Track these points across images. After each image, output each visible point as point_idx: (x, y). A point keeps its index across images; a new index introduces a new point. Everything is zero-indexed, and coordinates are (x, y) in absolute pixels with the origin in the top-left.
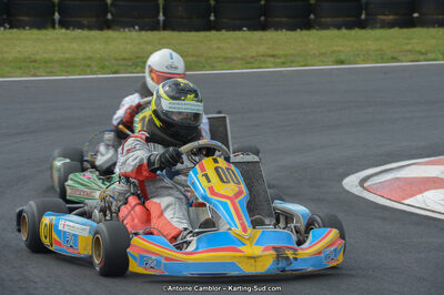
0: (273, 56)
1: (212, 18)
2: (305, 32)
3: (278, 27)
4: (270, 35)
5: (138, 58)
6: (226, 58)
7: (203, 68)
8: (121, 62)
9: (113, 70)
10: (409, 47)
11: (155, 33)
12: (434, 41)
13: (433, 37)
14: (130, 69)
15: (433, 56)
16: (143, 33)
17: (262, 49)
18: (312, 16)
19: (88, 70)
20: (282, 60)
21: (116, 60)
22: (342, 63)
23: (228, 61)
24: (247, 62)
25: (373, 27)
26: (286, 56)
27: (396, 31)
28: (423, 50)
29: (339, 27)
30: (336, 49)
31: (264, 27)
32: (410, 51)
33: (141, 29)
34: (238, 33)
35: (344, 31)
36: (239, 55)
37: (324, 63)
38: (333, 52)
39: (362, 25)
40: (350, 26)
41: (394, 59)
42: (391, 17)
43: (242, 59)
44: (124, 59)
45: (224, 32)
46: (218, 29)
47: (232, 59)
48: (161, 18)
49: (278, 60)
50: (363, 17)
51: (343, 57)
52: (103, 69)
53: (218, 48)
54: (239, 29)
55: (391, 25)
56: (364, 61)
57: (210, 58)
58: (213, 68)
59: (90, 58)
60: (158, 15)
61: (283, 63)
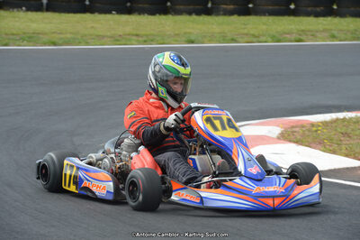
0: (137, 35)
1: (87, 3)
2: (163, 17)
3: (141, 12)
5: (24, 33)
6: (98, 36)
7: (79, 43)
8: (11, 37)
9: (4, 43)
10: (246, 31)
11: (39, 13)
12: (264, 27)
13: (264, 24)
14: (18, 43)
15: (264, 39)
16: (29, 13)
17: (128, 29)
18: (169, 4)
20: (145, 38)
21: (6, 34)
22: (193, 42)
24: (116, 40)
25: (218, 14)
26: (147, 36)
27: (235, 18)
28: (256, 34)
29: (190, 13)
30: (188, 31)
31: (129, 12)
32: (247, 34)
33: (29, 9)
34: (108, 16)
35: (194, 17)
36: (109, 34)
37: (177, 42)
38: (185, 33)
39: (208, 12)
40: (199, 13)
41: (233, 40)
42: (232, 7)
43: (111, 37)
44: (13, 34)
45: (96, 14)
46: (92, 12)
47: (103, 37)
48: (45, 1)
49: (140, 39)
50: (210, 5)
51: (193, 38)
53: (93, 27)
54: (109, 12)
55: (231, 13)
56: (210, 41)
57: (86, 36)
58: (87, 44)
61: (145, 42)
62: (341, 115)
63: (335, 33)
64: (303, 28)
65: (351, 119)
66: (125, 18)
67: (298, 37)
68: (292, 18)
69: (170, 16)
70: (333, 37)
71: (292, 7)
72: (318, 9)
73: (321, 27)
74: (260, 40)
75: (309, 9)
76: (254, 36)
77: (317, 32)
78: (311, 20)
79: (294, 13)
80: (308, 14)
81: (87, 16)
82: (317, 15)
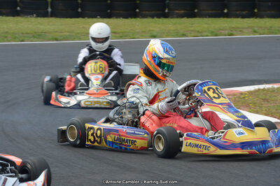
0: (115, 33)
1: (80, 11)
2: (133, 20)
3: (118, 16)
4: (114, 21)
5: (35, 33)
6: (87, 33)
7: (74, 39)
8: (26, 35)
9: (21, 39)
10: (192, 29)
11: (45, 18)
12: (206, 26)
13: (206, 24)
14: (32, 39)
15: (205, 34)
16: (39, 18)
18: (137, 10)
19: (6, 39)
20: (121, 35)
21: (23, 34)
22: (155, 37)
25: (172, 17)
26: (123, 33)
27: (185, 20)
28: (200, 30)
29: (153, 17)
30: (151, 29)
31: (109, 16)
32: (193, 31)
33: (38, 16)
34: (94, 19)
35: (156, 19)
37: (144, 37)
38: (150, 31)
39: (166, 16)
40: (159, 16)
41: (184, 35)
42: (182, 12)
44: (27, 33)
45: (86, 18)
46: (83, 17)
48: (49, 10)
49: (118, 35)
50: (167, 11)
51: (155, 34)
52: (15, 39)
53: (83, 27)
55: (182, 16)
57: (79, 33)
58: (80, 39)
59: (7, 32)
60: (47, 8)
61: (121, 37)
62: (261, 87)
63: (256, 29)
64: (233, 26)
65: (269, 89)
66: (106, 20)
67: (230, 32)
68: (225, 19)
69: (138, 19)
70: (255, 32)
71: (226, 11)
72: (244, 13)
73: (246, 25)
74: (203, 34)
75: (238, 13)
76: (198, 32)
77: (243, 28)
78: (239, 20)
79: (227, 16)
80: (237, 16)
81: (80, 20)
82: (243, 17)
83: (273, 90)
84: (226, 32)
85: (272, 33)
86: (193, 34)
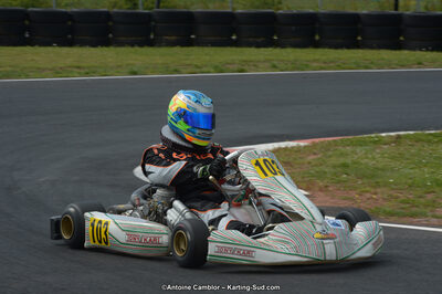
0: (79, 67)
1: (27, 36)
2: (105, 49)
3: (83, 44)
4: (76, 51)
6: (39, 68)
7: (19, 77)
10: (188, 62)
12: (208, 58)
13: (206, 54)
15: (207, 69)
17: (69, 61)
18: (111, 35)
20: (87, 70)
22: (135, 73)
23: (40, 71)
24: (57, 72)
25: (160, 46)
26: (88, 68)
27: (177, 49)
28: (199, 64)
29: (133, 46)
30: (131, 62)
31: (70, 44)
32: (190, 65)
34: (49, 49)
35: (137, 48)
36: (50, 67)
37: (119, 73)
38: (128, 65)
39: (151, 44)
40: (141, 45)
41: (177, 71)
42: (174, 38)
43: (50, 70)
45: (36, 47)
46: (32, 45)
47: (44, 70)
49: (82, 71)
50: (152, 36)
51: (135, 69)
53: (33, 60)
54: (49, 44)
55: (173, 44)
56: (153, 73)
57: (26, 68)
58: (27, 77)
61: (87, 74)
62: (283, 144)
63: (275, 62)
64: (244, 58)
65: (293, 148)
66: (65, 50)
67: (241, 67)
68: (234, 49)
69: (112, 48)
70: (274, 67)
71: (234, 37)
72: (259, 40)
73: (262, 58)
74: (203, 70)
75: (251, 39)
76: (197, 67)
77: (259, 61)
78: (253, 50)
79: (236, 44)
80: (250, 45)
81: (28, 49)
82: (258, 46)
83: (298, 150)
84: (236, 67)
85: (298, 69)
86: (189, 70)
